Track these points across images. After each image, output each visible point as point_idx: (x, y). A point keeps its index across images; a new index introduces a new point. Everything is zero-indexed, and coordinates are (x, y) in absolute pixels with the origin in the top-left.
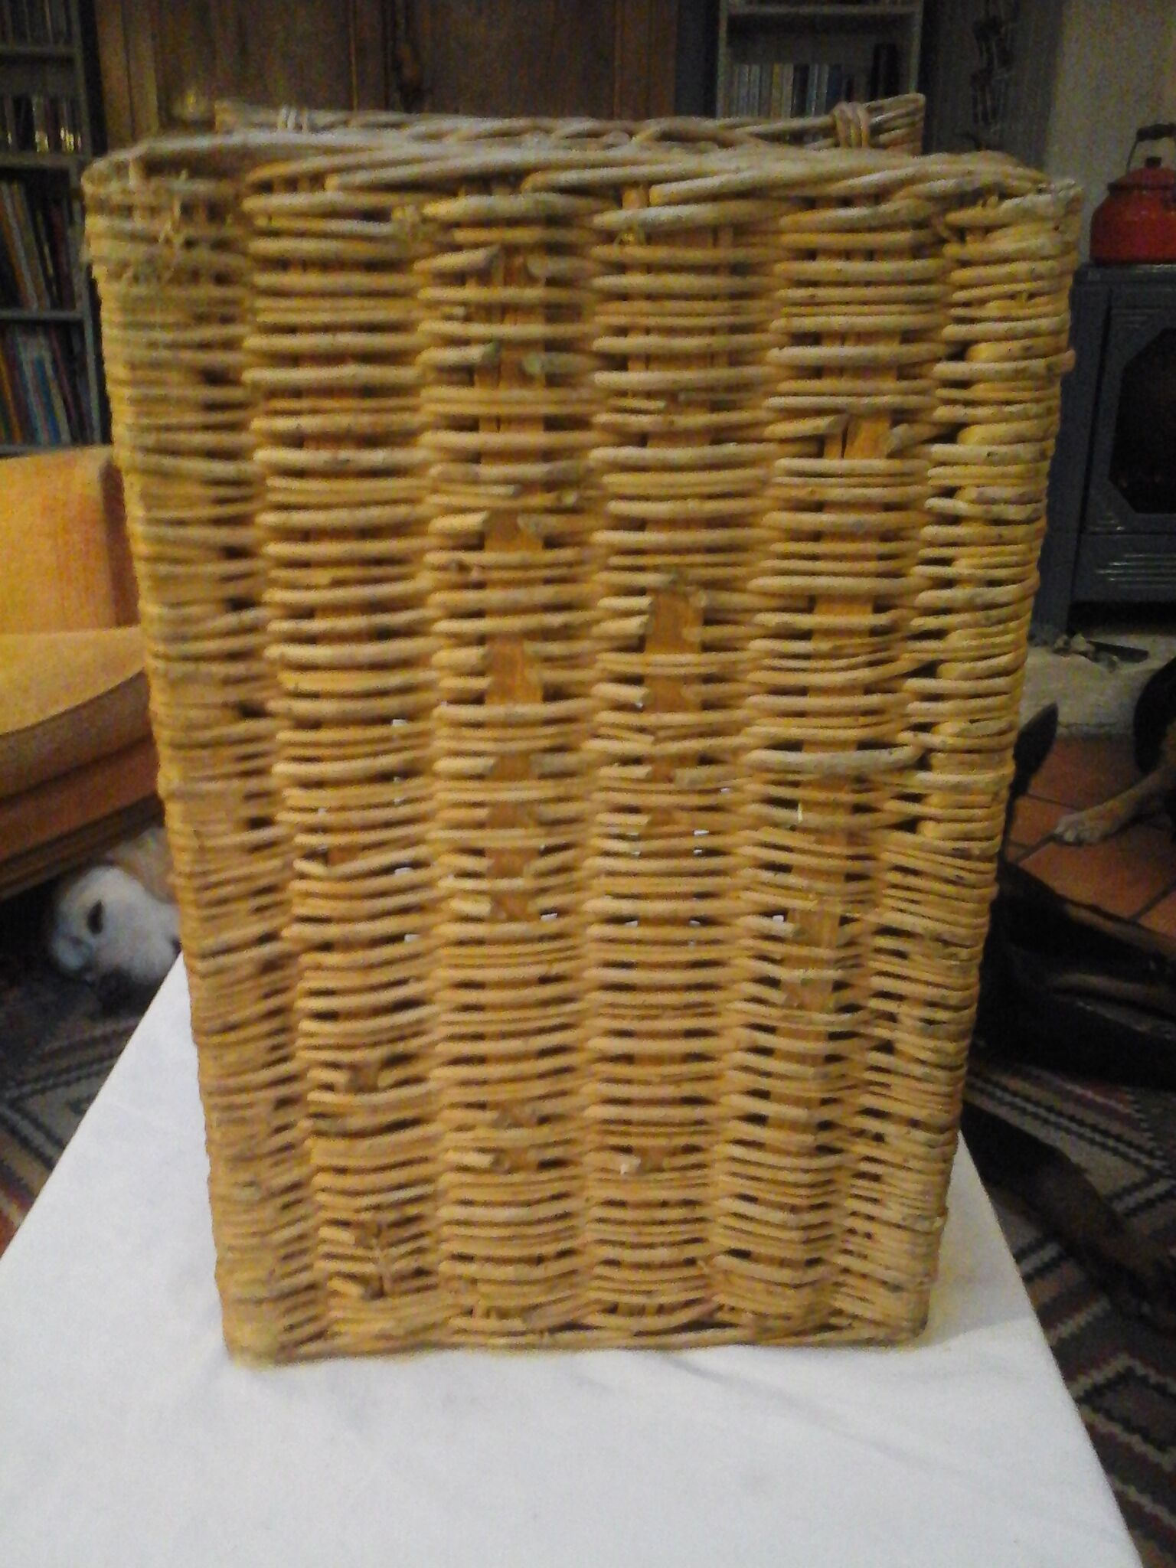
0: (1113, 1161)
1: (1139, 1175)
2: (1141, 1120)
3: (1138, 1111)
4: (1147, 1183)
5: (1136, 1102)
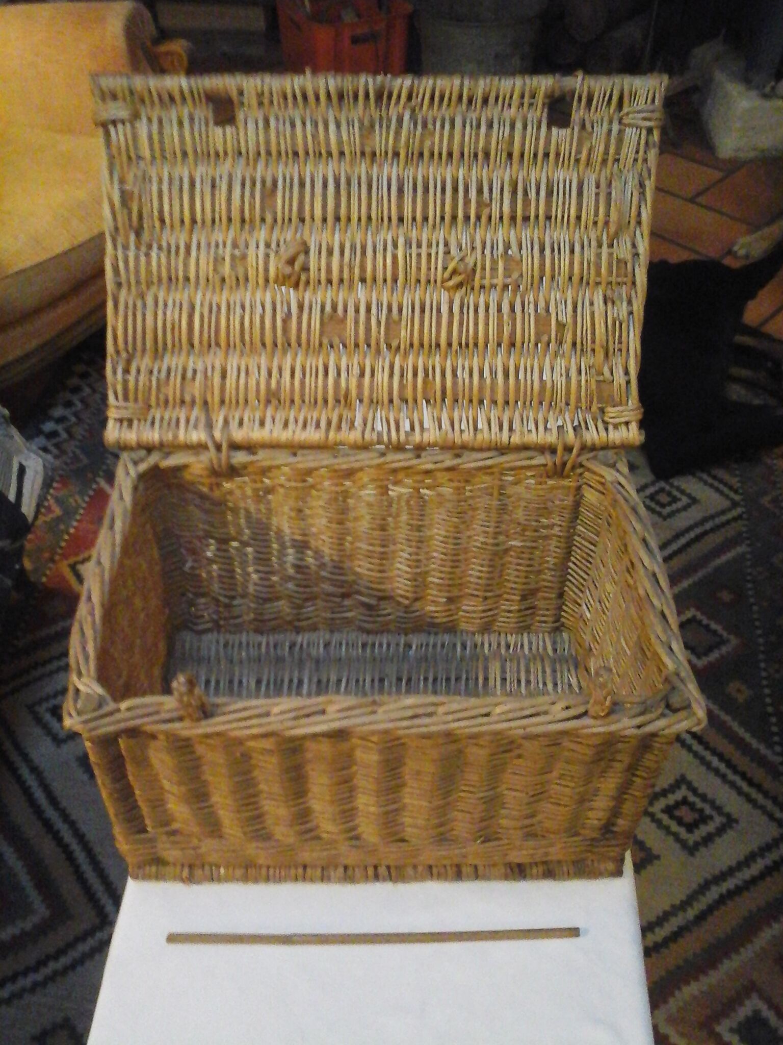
4: (729, 510)
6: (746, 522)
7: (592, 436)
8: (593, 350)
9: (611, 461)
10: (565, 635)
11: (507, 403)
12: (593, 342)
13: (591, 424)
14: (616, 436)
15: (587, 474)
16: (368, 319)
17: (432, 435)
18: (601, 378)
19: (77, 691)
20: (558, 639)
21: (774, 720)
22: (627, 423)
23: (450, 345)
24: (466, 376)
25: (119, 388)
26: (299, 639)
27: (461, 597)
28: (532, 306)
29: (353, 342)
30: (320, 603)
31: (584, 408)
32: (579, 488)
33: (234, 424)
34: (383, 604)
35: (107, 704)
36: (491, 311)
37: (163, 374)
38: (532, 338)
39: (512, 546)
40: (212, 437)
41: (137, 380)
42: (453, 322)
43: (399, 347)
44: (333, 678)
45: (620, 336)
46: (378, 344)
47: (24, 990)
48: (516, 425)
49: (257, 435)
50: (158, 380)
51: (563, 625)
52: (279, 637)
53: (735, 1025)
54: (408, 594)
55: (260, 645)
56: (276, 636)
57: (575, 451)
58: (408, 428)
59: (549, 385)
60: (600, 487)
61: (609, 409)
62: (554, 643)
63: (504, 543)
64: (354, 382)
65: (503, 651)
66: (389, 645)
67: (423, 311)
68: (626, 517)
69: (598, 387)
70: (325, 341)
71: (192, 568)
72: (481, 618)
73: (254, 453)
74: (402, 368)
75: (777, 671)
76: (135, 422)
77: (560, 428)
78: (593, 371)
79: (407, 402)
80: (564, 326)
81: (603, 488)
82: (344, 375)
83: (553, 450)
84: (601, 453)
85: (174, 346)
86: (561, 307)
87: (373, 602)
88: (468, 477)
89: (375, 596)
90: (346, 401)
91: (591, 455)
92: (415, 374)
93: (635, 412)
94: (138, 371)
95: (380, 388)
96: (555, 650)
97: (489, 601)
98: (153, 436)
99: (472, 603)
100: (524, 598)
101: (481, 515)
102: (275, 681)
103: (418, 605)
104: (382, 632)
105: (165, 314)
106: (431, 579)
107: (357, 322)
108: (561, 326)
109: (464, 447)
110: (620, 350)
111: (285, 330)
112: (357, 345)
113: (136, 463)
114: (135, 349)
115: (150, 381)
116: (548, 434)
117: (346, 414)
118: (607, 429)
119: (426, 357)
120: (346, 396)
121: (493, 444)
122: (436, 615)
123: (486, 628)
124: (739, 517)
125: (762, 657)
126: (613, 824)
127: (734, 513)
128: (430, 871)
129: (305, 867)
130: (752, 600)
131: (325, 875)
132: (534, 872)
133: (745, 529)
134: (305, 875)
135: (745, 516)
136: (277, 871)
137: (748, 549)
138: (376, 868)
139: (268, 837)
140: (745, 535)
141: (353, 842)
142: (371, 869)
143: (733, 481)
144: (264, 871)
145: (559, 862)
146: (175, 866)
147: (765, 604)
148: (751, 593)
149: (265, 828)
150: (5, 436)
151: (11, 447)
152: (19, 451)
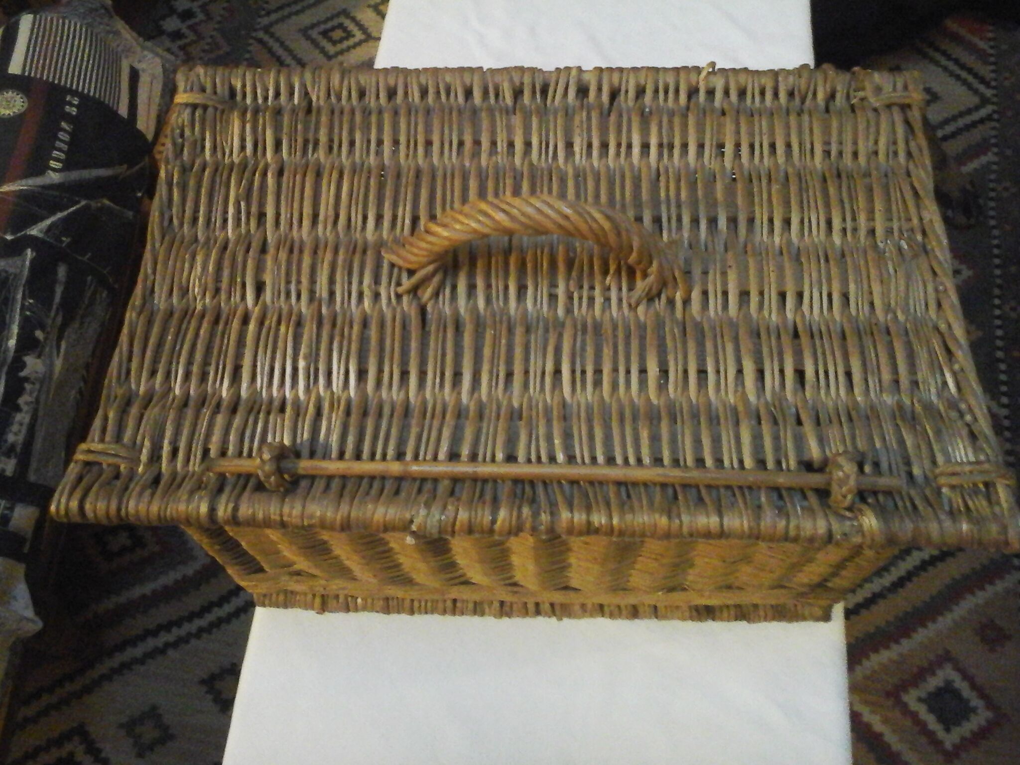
0: (960, 90)
1: (976, 100)
2: (992, 55)
3: (992, 47)
4: (977, 108)
5: (994, 39)
6: (997, 125)
21: (1003, 367)
47: (190, 635)
53: (923, 695)
75: (1013, 309)
124: (989, 118)
125: (997, 291)
126: (826, 580)
127: (983, 112)
128: (601, 610)
129: (455, 601)
130: (993, 223)
131: (478, 609)
132: (725, 614)
133: (994, 133)
134: (455, 608)
135: (996, 116)
136: (423, 604)
137: (996, 159)
138: (537, 605)
139: (408, 582)
140: (993, 141)
141: (510, 588)
142: (531, 607)
143: (985, 71)
144: (407, 603)
145: (756, 606)
146: (305, 594)
147: (1008, 227)
148: (992, 213)
149: (402, 575)
150: (108, 32)
151: (118, 46)
152: (129, 50)
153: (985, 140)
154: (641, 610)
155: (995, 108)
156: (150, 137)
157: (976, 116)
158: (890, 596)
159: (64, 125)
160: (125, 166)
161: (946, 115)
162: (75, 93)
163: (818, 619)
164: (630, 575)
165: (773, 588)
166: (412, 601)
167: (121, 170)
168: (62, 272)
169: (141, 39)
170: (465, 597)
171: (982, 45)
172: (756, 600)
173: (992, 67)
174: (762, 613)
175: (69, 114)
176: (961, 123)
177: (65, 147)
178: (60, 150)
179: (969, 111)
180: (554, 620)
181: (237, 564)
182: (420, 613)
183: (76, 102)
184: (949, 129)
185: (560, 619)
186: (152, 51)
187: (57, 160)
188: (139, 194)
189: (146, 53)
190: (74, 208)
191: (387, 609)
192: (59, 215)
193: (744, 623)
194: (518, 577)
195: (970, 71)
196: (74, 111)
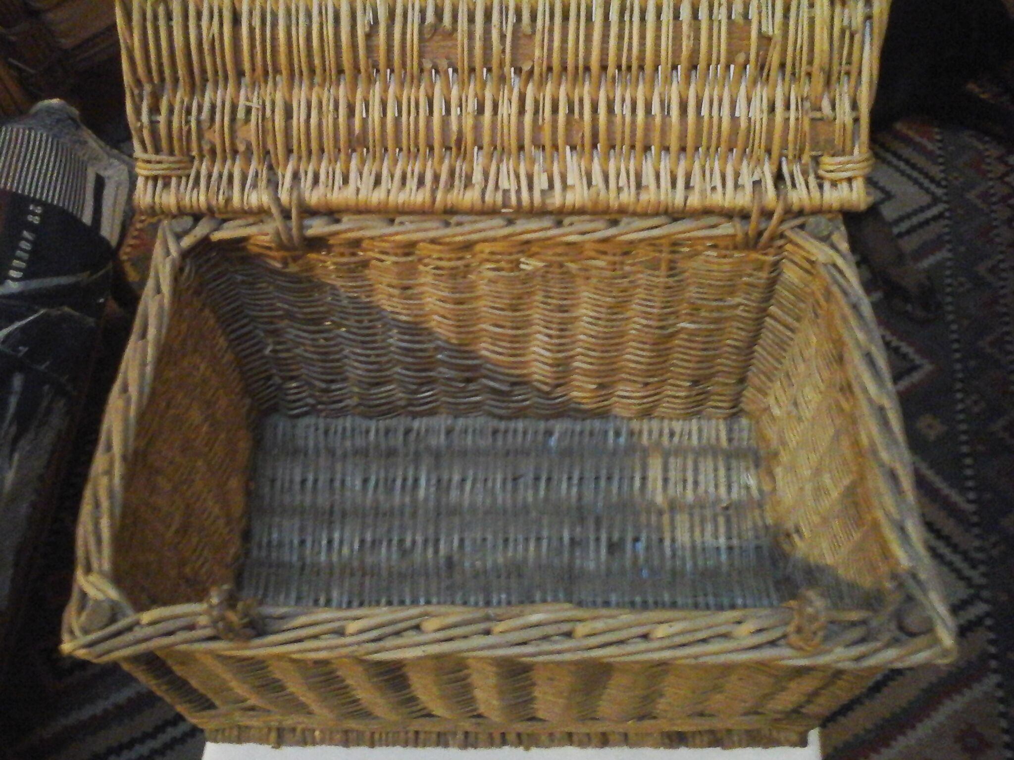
2: (940, 156)
3: (940, 148)
4: (929, 207)
5: (940, 141)
6: (948, 222)
7: (799, 196)
8: (809, 75)
9: (825, 233)
10: (744, 421)
11: (683, 149)
12: (810, 62)
13: (800, 180)
14: (834, 197)
15: (789, 247)
16: (487, 32)
17: (577, 196)
18: (818, 115)
19: (84, 595)
20: (736, 427)
21: (968, 461)
22: (850, 180)
23: (604, 68)
24: (627, 111)
25: (146, 134)
26: (416, 424)
27: (615, 382)
28: (724, 10)
29: (466, 67)
30: (439, 388)
31: (790, 157)
32: (776, 265)
33: (306, 183)
34: (517, 390)
35: (125, 615)
36: (664, 17)
37: (205, 115)
38: (723, 59)
39: (683, 329)
40: (277, 200)
41: (170, 123)
42: (608, 36)
43: (531, 73)
44: (456, 478)
45: (850, 54)
46: (501, 65)
48: (696, 180)
49: (340, 196)
50: (199, 122)
51: (742, 410)
52: (392, 422)
54: (548, 380)
55: (367, 432)
56: (388, 421)
57: (776, 217)
58: (545, 185)
59: (743, 124)
60: (807, 266)
61: (826, 159)
62: (730, 431)
63: (674, 325)
64: (469, 122)
65: (665, 439)
66: (525, 433)
67: (566, 18)
68: (844, 318)
69: (813, 128)
70: (428, 65)
71: (274, 351)
72: (639, 404)
73: (338, 221)
74: (536, 103)
75: (975, 403)
76: (174, 181)
77: (757, 184)
78: (807, 105)
79: (544, 148)
80: (769, 39)
81: (810, 267)
82: (455, 111)
83: (745, 216)
84: (812, 220)
85: (216, 72)
86: (766, 11)
87: (505, 388)
88: (628, 249)
89: (507, 382)
90: (459, 149)
91: (798, 221)
92: (555, 110)
93: (865, 164)
94: (171, 111)
95: (506, 131)
96: (730, 440)
97: (649, 387)
98: (200, 198)
99: (628, 389)
100: (696, 383)
101: (641, 293)
102: (386, 480)
103: (559, 391)
104: (517, 418)
105: (199, 27)
106: (576, 364)
107: (471, 36)
108: (765, 40)
109: (623, 211)
110: (848, 73)
111: (370, 49)
112: (472, 70)
113: (179, 237)
114: (162, 79)
115: (188, 122)
116: (740, 194)
117: (460, 167)
118: (821, 186)
119: (569, 85)
120: (459, 141)
121: (662, 208)
122: (584, 401)
123: (646, 414)
124: (941, 216)
125: (959, 386)
126: (801, 707)
127: (935, 211)
128: (570, 739)
129: (417, 733)
130: (951, 317)
131: (442, 740)
132: (698, 741)
133: (947, 230)
134: (417, 740)
135: (947, 214)
136: (384, 736)
137: (950, 255)
138: (503, 735)
139: (366, 714)
140: (947, 238)
141: (474, 720)
142: (497, 737)
143: (936, 171)
144: (368, 734)
145: (729, 731)
146: (260, 729)
147: (966, 322)
148: (950, 308)
149: (361, 710)
150: (75, 142)
151: (84, 155)
152: (95, 159)
153: (940, 236)
154: (611, 738)
155: (946, 206)
156: (114, 242)
157: (929, 214)
158: (867, 702)
159: (26, 234)
160: (88, 273)
161: (901, 213)
162: (38, 203)
163: (794, 745)
164: (599, 706)
165: (746, 714)
166: (373, 734)
167: (83, 277)
168: (17, 381)
169: (108, 148)
170: (427, 729)
171: (930, 146)
172: (729, 724)
173: (942, 168)
174: (736, 738)
175: (31, 223)
176: (915, 220)
177: (26, 256)
178: (20, 259)
179: (922, 209)
180: (521, 749)
181: (185, 702)
182: (381, 745)
183: (39, 210)
184: (904, 226)
185: (527, 748)
186: (119, 159)
187: (17, 269)
188: (102, 300)
189: (112, 160)
190: (31, 318)
191: (346, 743)
192: (17, 324)
193: (718, 749)
194: (482, 709)
195: (921, 171)
196: (36, 220)
